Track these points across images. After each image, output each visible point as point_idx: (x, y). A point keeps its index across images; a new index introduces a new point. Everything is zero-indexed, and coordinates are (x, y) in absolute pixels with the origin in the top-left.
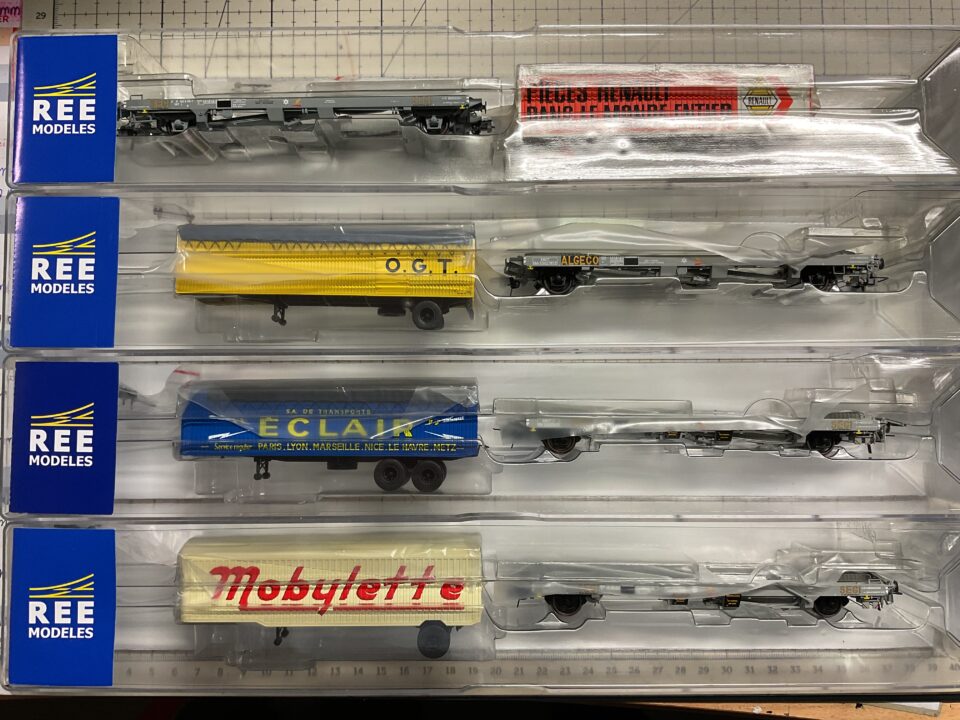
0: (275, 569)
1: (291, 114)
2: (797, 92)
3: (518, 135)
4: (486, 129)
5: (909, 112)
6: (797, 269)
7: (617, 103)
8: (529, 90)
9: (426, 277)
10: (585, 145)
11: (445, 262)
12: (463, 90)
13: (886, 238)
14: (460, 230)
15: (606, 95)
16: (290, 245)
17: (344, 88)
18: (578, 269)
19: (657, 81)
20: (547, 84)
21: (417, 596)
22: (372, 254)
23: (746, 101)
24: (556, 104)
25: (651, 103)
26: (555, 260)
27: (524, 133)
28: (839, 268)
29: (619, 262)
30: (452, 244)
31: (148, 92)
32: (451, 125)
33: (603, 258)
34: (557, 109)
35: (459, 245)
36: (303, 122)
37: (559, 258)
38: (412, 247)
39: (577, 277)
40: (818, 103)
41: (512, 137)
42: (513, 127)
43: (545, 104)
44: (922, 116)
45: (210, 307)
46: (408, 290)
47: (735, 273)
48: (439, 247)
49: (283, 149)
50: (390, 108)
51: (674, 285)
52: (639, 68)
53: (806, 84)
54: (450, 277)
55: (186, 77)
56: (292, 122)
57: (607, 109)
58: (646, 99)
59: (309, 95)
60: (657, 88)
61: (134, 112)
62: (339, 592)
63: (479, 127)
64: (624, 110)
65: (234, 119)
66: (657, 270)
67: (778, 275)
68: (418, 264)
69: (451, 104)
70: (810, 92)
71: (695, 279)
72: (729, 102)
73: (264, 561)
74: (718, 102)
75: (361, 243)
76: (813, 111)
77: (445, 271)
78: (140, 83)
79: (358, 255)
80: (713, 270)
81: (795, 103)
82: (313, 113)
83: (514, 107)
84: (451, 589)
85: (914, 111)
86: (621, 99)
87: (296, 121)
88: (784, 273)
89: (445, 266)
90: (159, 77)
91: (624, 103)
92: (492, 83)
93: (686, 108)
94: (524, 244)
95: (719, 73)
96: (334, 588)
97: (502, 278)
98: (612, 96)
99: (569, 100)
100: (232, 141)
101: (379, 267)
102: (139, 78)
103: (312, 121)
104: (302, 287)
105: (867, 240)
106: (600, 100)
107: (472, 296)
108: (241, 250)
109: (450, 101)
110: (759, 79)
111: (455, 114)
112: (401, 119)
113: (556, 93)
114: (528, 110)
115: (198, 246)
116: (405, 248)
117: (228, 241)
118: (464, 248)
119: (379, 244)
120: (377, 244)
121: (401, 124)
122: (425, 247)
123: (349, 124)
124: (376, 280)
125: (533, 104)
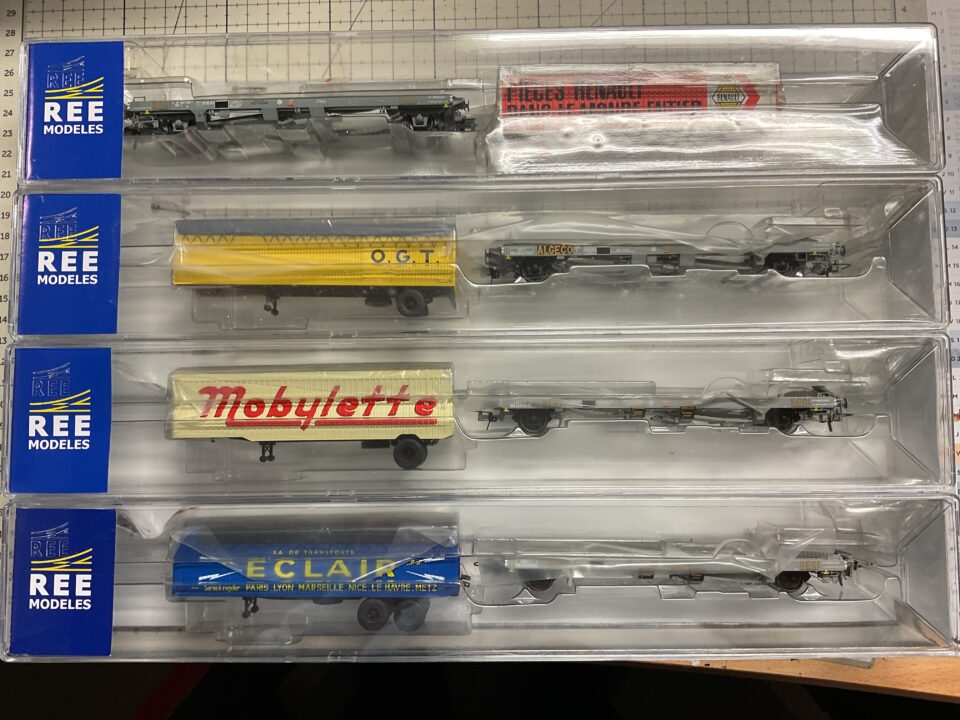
0: (261, 388)
1: (285, 114)
2: (764, 89)
3: (499, 130)
4: (469, 127)
5: (871, 106)
6: (761, 256)
7: (593, 101)
8: (509, 89)
9: (408, 267)
10: (561, 140)
11: (427, 252)
12: (446, 90)
13: (848, 226)
14: (441, 222)
15: (583, 94)
16: (281, 238)
17: (336, 89)
18: (553, 258)
19: (630, 80)
20: (526, 84)
21: (393, 412)
22: (358, 246)
23: (716, 98)
24: (535, 103)
25: (625, 101)
26: (531, 250)
27: (505, 130)
28: (802, 255)
29: (593, 251)
30: (435, 236)
31: (152, 95)
32: (436, 123)
33: (577, 248)
34: (535, 107)
35: (440, 236)
36: (297, 121)
37: (534, 248)
38: (396, 239)
39: (553, 266)
40: (785, 99)
41: (493, 132)
42: (494, 124)
43: (524, 103)
44: (882, 110)
45: (206, 299)
46: (392, 279)
47: (703, 261)
48: (421, 239)
49: (278, 148)
50: (377, 107)
51: (644, 272)
52: (613, 68)
53: (773, 81)
54: (432, 267)
55: (186, 80)
56: (285, 122)
57: (583, 106)
58: (620, 97)
59: (302, 96)
60: (631, 87)
61: (138, 113)
62: (320, 410)
63: (463, 125)
64: (599, 107)
65: (231, 119)
66: (628, 259)
67: (745, 263)
68: (402, 255)
69: (435, 103)
70: (777, 89)
71: (665, 266)
72: (700, 100)
73: (250, 382)
74: (688, 99)
75: (348, 235)
76: (779, 105)
77: (427, 261)
78: (143, 86)
79: (345, 246)
80: (682, 259)
81: (762, 100)
82: (305, 112)
83: (496, 106)
84: (425, 405)
85: (875, 106)
86: (596, 98)
87: (290, 120)
88: (750, 262)
89: (427, 257)
90: (161, 80)
91: (599, 101)
92: (474, 84)
93: (658, 105)
94: (502, 235)
95: (690, 72)
96: (315, 406)
97: (483, 269)
98: (588, 94)
99: (548, 99)
100: (229, 140)
101: (364, 258)
102: (142, 81)
103: (304, 121)
104: (292, 277)
105: (828, 229)
106: (576, 99)
107: (453, 284)
108: (234, 242)
109: (434, 100)
110: (727, 77)
111: (439, 113)
112: (389, 118)
113: (535, 92)
114: (509, 108)
115: (194, 240)
116: (390, 240)
117: (222, 235)
118: (445, 239)
119: (366, 236)
120: (362, 236)
121: (388, 122)
122: (409, 239)
123: (340, 123)
124: (362, 270)
125: (513, 103)
